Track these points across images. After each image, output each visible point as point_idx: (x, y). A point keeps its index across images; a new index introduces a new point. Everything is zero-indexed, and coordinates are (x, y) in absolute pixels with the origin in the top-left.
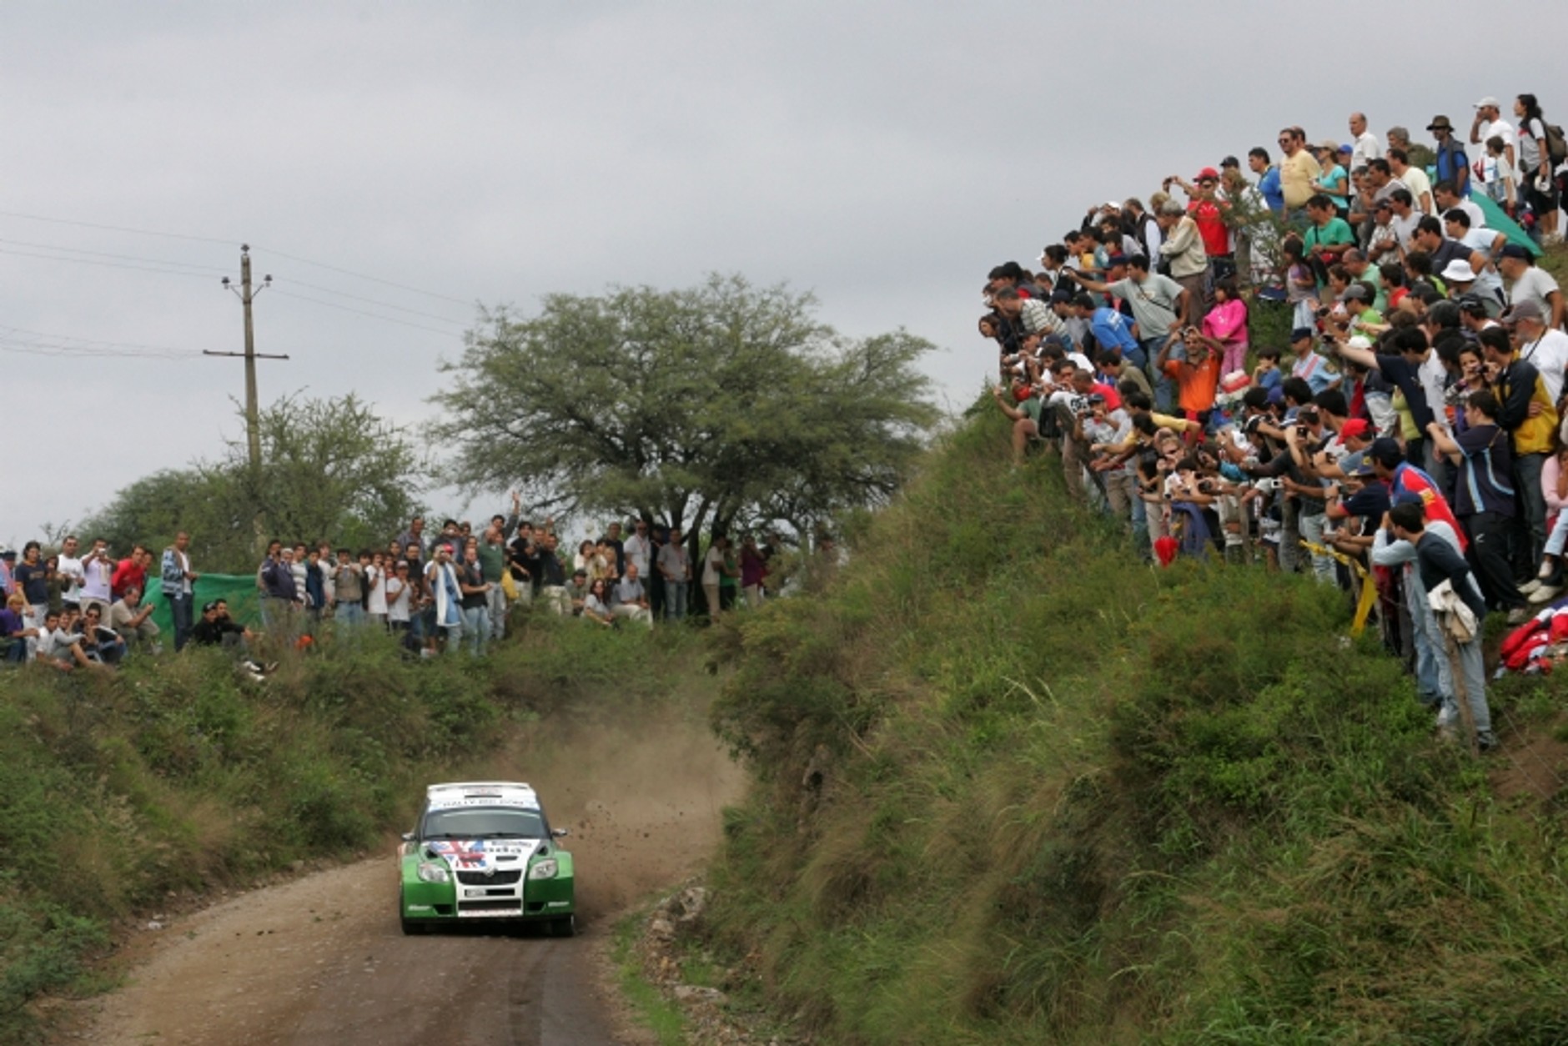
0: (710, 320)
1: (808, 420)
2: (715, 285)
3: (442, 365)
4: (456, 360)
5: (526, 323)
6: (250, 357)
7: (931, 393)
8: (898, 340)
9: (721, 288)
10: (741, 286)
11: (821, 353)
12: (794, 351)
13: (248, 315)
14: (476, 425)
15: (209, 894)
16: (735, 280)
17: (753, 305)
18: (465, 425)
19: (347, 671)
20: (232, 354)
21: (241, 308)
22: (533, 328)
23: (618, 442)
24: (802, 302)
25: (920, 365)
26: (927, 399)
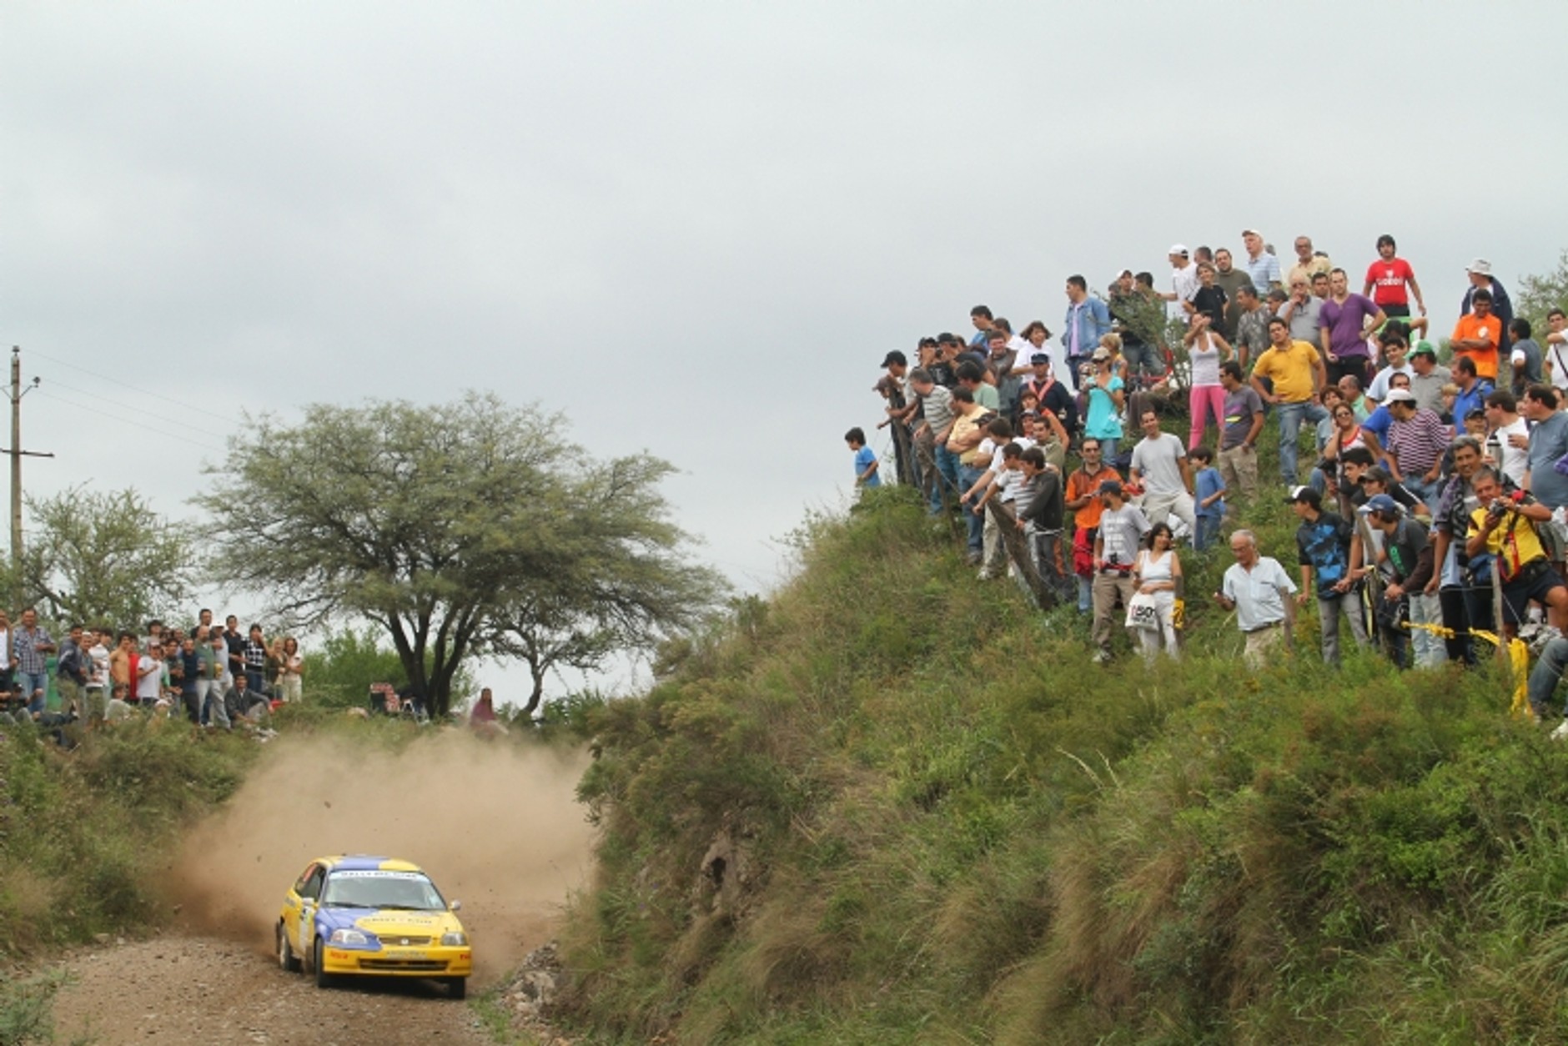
0: (465, 437)
1: (562, 532)
2: (470, 402)
3: (206, 468)
4: (219, 464)
5: (286, 432)
6: (16, 454)
7: (668, 514)
8: (642, 462)
9: (477, 405)
10: (495, 404)
11: (568, 472)
12: (544, 468)
13: (16, 413)
14: (231, 528)
15: (28, 960)
16: (489, 398)
17: (507, 423)
18: (222, 528)
19: (145, 751)
21: (9, 407)
22: (292, 436)
23: (370, 549)
24: (553, 421)
25: (663, 486)
26: (664, 520)
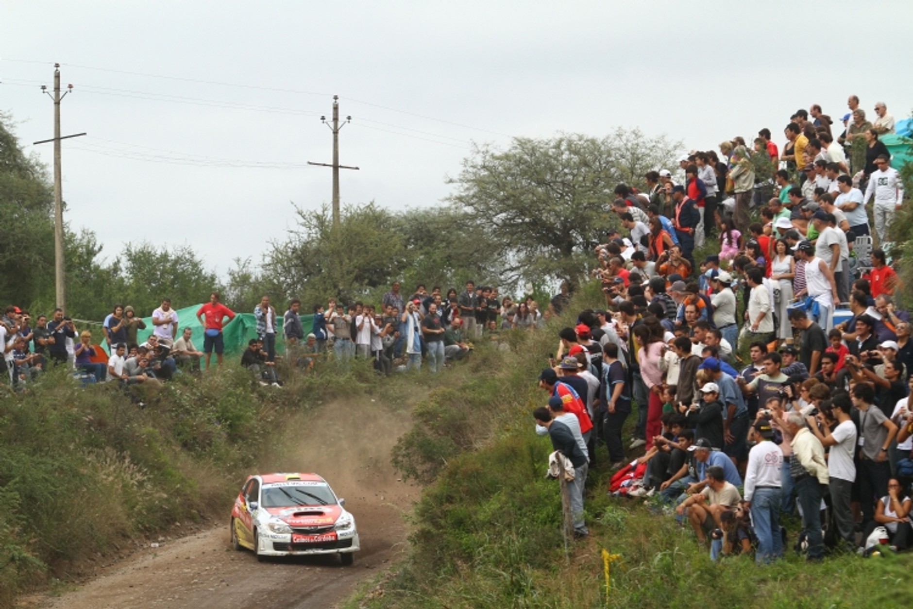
3: (448, 180)
4: (456, 177)
6: (336, 167)
9: (624, 138)
10: (638, 136)
15: (204, 524)
16: (634, 132)
20: (325, 165)
22: (506, 158)
24: (675, 148)
